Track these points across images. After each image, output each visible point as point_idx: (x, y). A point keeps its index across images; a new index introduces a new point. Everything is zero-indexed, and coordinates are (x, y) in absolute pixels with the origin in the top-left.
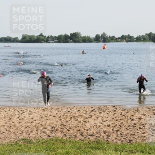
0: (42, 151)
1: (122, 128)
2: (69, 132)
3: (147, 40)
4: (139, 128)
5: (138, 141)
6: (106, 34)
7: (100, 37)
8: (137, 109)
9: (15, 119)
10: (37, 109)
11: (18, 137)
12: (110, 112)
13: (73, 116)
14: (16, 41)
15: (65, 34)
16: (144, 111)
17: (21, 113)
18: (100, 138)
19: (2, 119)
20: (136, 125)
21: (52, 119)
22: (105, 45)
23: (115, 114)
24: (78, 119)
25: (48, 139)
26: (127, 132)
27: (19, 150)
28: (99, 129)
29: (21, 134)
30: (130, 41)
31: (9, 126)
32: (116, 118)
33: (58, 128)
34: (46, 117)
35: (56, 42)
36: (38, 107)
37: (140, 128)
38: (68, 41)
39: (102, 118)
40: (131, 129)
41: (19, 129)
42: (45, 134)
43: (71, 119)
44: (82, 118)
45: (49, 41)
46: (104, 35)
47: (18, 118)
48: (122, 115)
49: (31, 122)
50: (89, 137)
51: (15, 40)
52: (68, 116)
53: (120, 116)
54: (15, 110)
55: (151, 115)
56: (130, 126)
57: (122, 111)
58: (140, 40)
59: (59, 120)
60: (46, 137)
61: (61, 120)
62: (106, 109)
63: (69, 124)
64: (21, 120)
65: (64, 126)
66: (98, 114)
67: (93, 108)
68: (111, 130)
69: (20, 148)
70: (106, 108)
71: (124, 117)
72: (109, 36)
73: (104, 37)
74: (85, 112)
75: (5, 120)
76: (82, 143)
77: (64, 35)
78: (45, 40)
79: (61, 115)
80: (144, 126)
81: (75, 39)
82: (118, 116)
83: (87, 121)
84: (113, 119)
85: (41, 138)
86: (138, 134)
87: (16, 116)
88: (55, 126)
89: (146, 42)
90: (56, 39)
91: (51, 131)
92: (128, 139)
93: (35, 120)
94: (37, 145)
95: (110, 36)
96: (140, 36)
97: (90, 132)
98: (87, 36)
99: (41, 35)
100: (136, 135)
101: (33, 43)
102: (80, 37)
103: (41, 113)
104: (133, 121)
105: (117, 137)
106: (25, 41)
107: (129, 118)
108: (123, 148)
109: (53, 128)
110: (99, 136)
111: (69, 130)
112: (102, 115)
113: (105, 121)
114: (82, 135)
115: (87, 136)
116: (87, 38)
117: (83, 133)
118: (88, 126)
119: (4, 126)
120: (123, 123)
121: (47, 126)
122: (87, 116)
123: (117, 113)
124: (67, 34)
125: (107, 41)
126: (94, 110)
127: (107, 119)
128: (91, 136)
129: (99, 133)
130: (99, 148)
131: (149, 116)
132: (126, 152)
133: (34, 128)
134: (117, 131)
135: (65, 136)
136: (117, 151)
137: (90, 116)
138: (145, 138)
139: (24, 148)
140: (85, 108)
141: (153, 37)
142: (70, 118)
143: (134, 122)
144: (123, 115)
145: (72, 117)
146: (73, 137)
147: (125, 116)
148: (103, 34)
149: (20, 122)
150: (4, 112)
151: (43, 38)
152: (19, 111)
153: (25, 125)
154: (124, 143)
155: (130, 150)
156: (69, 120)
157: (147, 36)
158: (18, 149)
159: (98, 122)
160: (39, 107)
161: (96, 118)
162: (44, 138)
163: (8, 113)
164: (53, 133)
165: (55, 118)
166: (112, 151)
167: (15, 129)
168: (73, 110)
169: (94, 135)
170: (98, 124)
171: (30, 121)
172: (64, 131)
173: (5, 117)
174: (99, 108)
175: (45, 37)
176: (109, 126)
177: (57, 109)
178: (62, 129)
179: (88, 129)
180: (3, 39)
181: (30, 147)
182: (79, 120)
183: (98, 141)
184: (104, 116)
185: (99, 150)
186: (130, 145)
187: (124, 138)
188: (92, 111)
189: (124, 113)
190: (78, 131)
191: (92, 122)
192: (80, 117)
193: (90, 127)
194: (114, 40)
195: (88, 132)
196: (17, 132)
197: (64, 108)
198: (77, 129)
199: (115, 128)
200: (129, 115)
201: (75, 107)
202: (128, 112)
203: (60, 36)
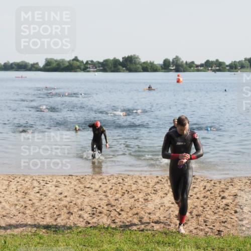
0: (78, 247)
1: (206, 210)
2: (119, 217)
3: (247, 68)
4: (233, 212)
5: (232, 232)
6: (180, 59)
7: (171, 63)
8: (230, 180)
9: (32, 194)
10: (69, 178)
11: (38, 223)
13: (127, 191)
15: (115, 58)
16: (243, 184)
17: (43, 184)
18: (169, 227)
19: (12, 193)
20: (228, 206)
21: (92, 195)
22: (178, 76)
23: (194, 188)
24: (135, 195)
25: (86, 227)
26: (214, 218)
27: (40, 245)
28: (168, 212)
29: (42, 218)
30: (219, 70)
31: (24, 206)
32: (196, 194)
33: (102, 209)
34: (83, 191)
35: (99, 71)
36: (70, 175)
37: (236, 212)
38: (119, 69)
40: (221, 213)
41: (40, 211)
42: (81, 220)
43: (123, 195)
44: (141, 194)
45: (88, 69)
47: (38, 192)
48: (206, 190)
49: (59, 200)
50: (153, 224)
51: (34, 68)
52: (117, 190)
53: (204, 191)
54: (34, 179)
56: (219, 208)
57: (205, 184)
58: (236, 68)
59: (104, 197)
60: (83, 224)
61: (106, 196)
63: (121, 204)
64: (42, 196)
65: (112, 206)
66: (168, 188)
67: (160, 178)
68: (188, 214)
69: (42, 241)
71: (209, 193)
72: (185, 62)
73: (177, 63)
74: (146, 184)
75: (17, 196)
76: (141, 234)
77: (112, 60)
78: (82, 67)
79: (108, 189)
81: (129, 65)
82: (201, 191)
83: (150, 199)
84: (191, 196)
85: (76, 224)
86: (233, 220)
87: (34, 189)
88: (97, 207)
89: (246, 71)
90: (100, 65)
91: (91, 215)
92: (217, 228)
93: (66, 197)
94: (68, 237)
95: (186, 62)
96: (235, 62)
97: (155, 216)
98: (150, 62)
99: (76, 59)
100: (228, 224)
101: (63, 71)
102: (139, 63)
103: (75, 186)
104: (223, 200)
105: (199, 226)
106: (50, 68)
107: (218, 195)
108: (208, 243)
109: (95, 209)
110: (169, 223)
111: (121, 212)
114: (140, 221)
115: (149, 223)
116: (150, 65)
117: (142, 218)
118: (150, 206)
119: (16, 205)
120: (208, 203)
121: (85, 207)
122: (150, 190)
123: (197, 186)
124: (117, 58)
125: (182, 69)
126: (161, 181)
128: (156, 223)
129: (169, 219)
130: (169, 243)
132: (213, 249)
133: (63, 209)
134: (198, 216)
135: (114, 223)
136: (198, 248)
137: (154, 190)
139: (47, 241)
140: (145, 177)
142: (121, 194)
143: (225, 201)
144: (208, 190)
145: (124, 193)
147: (211, 191)
148: (175, 59)
149: (42, 199)
150: (15, 183)
151: (78, 64)
152: (39, 182)
153: (49, 204)
154: (210, 235)
155: (219, 248)
156: (120, 196)
157: (247, 62)
158: (39, 243)
159: (167, 201)
160: (72, 175)
161: (164, 194)
162: (79, 225)
163: (21, 185)
164: (93, 218)
165: (98, 193)
166: (190, 249)
167: (33, 209)
168: (126, 180)
169: (160, 222)
170: (168, 205)
171: (57, 198)
172: (112, 215)
173: (17, 190)
175: (82, 62)
177: (101, 179)
178: (108, 212)
179: (151, 211)
180: (15, 65)
181: (58, 240)
182: (136, 198)
183: (168, 232)
185: (169, 246)
186: (219, 239)
187: (209, 228)
188: (158, 182)
189: (209, 186)
190: (134, 215)
191: (157, 201)
192: (138, 193)
193: (154, 209)
194: (193, 68)
195: (151, 217)
196: (37, 216)
197: (112, 178)
198: (133, 211)
199: (194, 210)
200: (217, 189)
201: (129, 177)
202: (216, 185)
203: (106, 61)
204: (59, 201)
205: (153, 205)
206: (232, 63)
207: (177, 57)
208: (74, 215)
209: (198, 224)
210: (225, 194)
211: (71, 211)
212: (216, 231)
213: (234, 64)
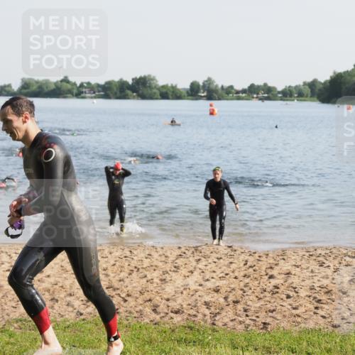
0: (64, 347)
1: (247, 295)
2: (125, 305)
3: (307, 96)
4: (284, 297)
5: (282, 325)
6: (214, 82)
7: (201, 87)
8: (281, 253)
11: (8, 315)
12: (221, 258)
13: (136, 267)
14: (5, 93)
15: (121, 79)
16: (298, 258)
18: (196, 319)
20: (278, 288)
22: (211, 105)
23: (231, 263)
24: (147, 273)
25: (78, 319)
26: (258, 305)
27: (10, 346)
28: (194, 298)
29: (14, 307)
30: (268, 99)
32: (233, 272)
35: (99, 98)
37: (288, 297)
38: (127, 95)
39: (203, 272)
40: (268, 299)
41: (10, 297)
42: (71, 309)
43: (130, 274)
44: (156, 272)
45: (83, 95)
46: (209, 84)
48: (247, 266)
49: (39, 281)
50: (172, 315)
51: (4, 91)
52: (122, 267)
53: (244, 268)
54: (2, 252)
55: (314, 265)
56: (265, 291)
57: (247, 258)
58: (291, 95)
59: (103, 277)
60: (73, 315)
61: (107, 275)
62: (212, 253)
63: (127, 287)
65: (114, 290)
66: (194, 264)
67: (183, 250)
68: (222, 300)
69: (12, 340)
70: (212, 250)
71: (251, 270)
72: (220, 86)
73: (208, 87)
74: (163, 258)
76: (155, 328)
77: (118, 82)
78: (75, 91)
80: (297, 293)
81: (142, 90)
82: (239, 268)
83: (168, 278)
84: (227, 274)
85: (62, 316)
86: (284, 309)
87: (3, 266)
89: (305, 100)
90: (100, 89)
92: (260, 320)
93: (49, 276)
95: (222, 86)
96: (290, 87)
97: (175, 304)
98: (172, 85)
99: (65, 80)
100: (278, 313)
101: (47, 97)
102: (155, 87)
103: (63, 261)
104: (271, 280)
105: (236, 317)
106: (28, 93)
107: (264, 273)
108: (249, 340)
110: (195, 313)
111: (127, 298)
112: (201, 265)
113: (208, 280)
114: (154, 311)
115: (167, 314)
116: (171, 89)
117: (157, 306)
118: (169, 289)
120: (250, 284)
121: (76, 291)
122: (169, 267)
123: (235, 261)
124: (125, 79)
125: (216, 96)
126: (185, 253)
127: (214, 275)
128: (177, 312)
129: (195, 306)
130: (194, 342)
131: (308, 268)
132: (256, 349)
133: (44, 294)
134: (236, 302)
135: (118, 313)
136: (235, 347)
137: (175, 267)
138: (299, 320)
139: (19, 340)
140: (162, 248)
141: (320, 90)
142: (128, 271)
143: (274, 282)
144: (251, 267)
145: (132, 271)
146: (136, 315)
147: (254, 268)
148: (207, 81)
151: (69, 86)
152: (10, 255)
154: (252, 330)
155: (264, 347)
156: (127, 275)
157: (307, 87)
158: (8, 343)
159: (192, 282)
161: (189, 272)
162: (67, 316)
164: (88, 306)
166: (223, 348)
167: (1, 295)
168: (135, 252)
169: (183, 312)
170: (193, 287)
174: (196, 250)
175: (75, 84)
176: (217, 291)
177: (99, 251)
179: (169, 297)
181: (35, 339)
182: (149, 277)
183: (193, 325)
184: (208, 267)
185: (194, 345)
186: (264, 334)
187: (251, 319)
188: (180, 255)
189: (251, 260)
190: (145, 302)
191: (178, 282)
192: (152, 271)
193: (173, 293)
194: (231, 95)
195: (170, 304)
196: (6, 304)
197: (115, 250)
198: (144, 296)
199: (231, 295)
200: (263, 266)
201: (140, 248)
202: (261, 259)
203: (109, 84)
204: (39, 283)
205: (173, 288)
206: (285, 89)
207: (209, 79)
208: (59, 302)
209: (236, 314)
210: (274, 272)
211: (56, 298)
212: (260, 323)
213: (289, 90)
